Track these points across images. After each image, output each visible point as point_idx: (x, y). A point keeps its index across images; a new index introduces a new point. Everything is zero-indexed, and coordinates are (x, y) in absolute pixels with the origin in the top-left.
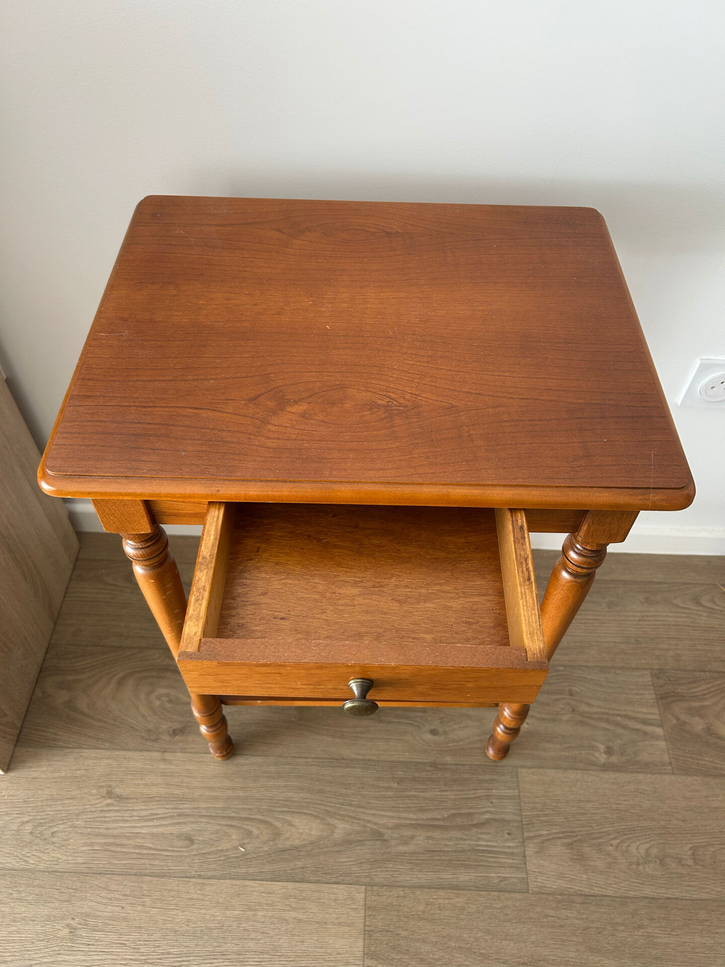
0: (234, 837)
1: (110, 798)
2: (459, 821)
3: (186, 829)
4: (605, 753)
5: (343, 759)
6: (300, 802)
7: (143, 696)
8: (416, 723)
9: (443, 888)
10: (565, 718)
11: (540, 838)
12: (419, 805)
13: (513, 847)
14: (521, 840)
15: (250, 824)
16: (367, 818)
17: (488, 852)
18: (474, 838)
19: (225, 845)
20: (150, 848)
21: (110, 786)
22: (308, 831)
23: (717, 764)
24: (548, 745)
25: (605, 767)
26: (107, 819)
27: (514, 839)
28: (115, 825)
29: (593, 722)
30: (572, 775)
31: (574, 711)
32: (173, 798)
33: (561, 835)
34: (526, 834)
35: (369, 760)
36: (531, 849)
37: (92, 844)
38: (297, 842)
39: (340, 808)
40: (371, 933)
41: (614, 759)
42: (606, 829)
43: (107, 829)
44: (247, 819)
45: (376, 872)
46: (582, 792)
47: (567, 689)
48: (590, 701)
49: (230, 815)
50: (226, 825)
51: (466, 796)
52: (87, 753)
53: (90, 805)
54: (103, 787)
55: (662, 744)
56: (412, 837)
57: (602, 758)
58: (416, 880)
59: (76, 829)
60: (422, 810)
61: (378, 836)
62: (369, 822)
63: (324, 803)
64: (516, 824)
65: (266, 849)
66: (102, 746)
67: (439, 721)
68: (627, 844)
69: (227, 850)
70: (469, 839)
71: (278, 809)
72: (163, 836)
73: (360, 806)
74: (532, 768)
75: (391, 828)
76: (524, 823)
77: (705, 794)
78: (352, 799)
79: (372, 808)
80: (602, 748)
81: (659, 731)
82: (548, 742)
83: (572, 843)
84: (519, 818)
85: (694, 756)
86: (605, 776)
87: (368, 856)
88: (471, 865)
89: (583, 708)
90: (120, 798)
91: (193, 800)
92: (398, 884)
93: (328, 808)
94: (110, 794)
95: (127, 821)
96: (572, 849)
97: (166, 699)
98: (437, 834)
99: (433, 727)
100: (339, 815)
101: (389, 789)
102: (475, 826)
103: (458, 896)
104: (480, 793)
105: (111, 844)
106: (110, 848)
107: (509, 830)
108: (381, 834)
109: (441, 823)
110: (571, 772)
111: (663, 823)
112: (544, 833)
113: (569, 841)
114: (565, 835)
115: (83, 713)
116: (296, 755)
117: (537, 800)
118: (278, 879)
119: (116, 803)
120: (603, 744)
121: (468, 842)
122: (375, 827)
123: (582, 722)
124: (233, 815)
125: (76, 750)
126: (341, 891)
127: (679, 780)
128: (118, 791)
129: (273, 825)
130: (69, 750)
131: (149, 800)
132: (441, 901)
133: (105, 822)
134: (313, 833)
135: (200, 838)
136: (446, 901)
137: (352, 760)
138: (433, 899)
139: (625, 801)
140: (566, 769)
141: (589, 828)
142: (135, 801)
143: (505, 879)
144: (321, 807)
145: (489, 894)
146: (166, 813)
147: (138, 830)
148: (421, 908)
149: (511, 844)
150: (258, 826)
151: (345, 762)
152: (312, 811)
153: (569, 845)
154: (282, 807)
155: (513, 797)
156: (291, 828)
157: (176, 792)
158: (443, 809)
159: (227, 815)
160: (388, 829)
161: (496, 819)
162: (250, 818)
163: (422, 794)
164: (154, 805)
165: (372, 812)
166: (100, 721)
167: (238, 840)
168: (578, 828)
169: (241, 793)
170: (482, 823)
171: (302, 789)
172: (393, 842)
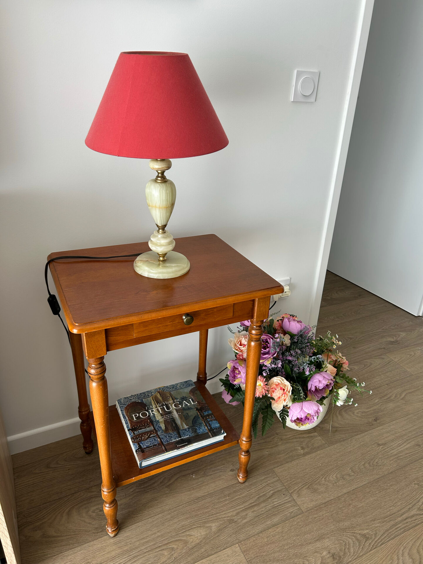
0: (166, 554)
2: (262, 499)
4: (302, 449)
5: (199, 498)
6: (190, 524)
7: (84, 515)
8: (223, 470)
9: (270, 528)
10: (280, 443)
11: (296, 490)
12: (242, 501)
13: (288, 499)
14: (290, 495)
15: (171, 544)
16: (223, 517)
17: (280, 505)
18: (271, 503)
19: (163, 559)
22: (200, 534)
23: (341, 437)
24: (280, 456)
25: (305, 455)
27: (287, 496)
29: (291, 441)
30: (294, 463)
31: (282, 440)
32: (125, 552)
33: (303, 486)
34: (290, 492)
35: (211, 493)
36: (295, 496)
38: (198, 541)
39: (209, 518)
40: (251, 561)
41: (306, 450)
42: (318, 476)
45: (239, 536)
46: (301, 467)
48: (285, 434)
49: (159, 546)
50: (159, 551)
51: (259, 489)
52: (66, 553)
55: (319, 438)
56: (246, 515)
57: (302, 452)
58: (257, 531)
60: (244, 502)
61: (231, 521)
62: (225, 517)
63: (200, 519)
64: (284, 490)
65: (184, 551)
66: (74, 547)
67: (232, 466)
68: (328, 478)
69: (166, 561)
71: (180, 532)
73: (217, 513)
74: (278, 467)
75: (236, 515)
76: (287, 488)
77: (343, 448)
78: (212, 512)
79: (223, 511)
80: (300, 448)
81: (316, 434)
82: (278, 454)
83: (309, 487)
84: (284, 487)
85: (332, 437)
86: (307, 457)
87: (232, 531)
88: (276, 514)
89: (284, 437)
91: (137, 548)
92: (250, 536)
93: (203, 521)
96: (310, 489)
97: (98, 510)
98: (256, 508)
99: (231, 469)
100: (210, 521)
101: (226, 500)
102: (269, 498)
103: (277, 528)
104: (264, 484)
107: (283, 493)
108: (233, 520)
109: (255, 503)
110: (294, 461)
111: (335, 465)
112: (296, 488)
113: (307, 486)
114: (305, 485)
115: (55, 537)
116: (177, 506)
117: (287, 477)
118: (197, 561)
120: (299, 447)
121: (270, 506)
122: (228, 518)
123: (287, 442)
124: (160, 545)
125: (60, 555)
126: (228, 551)
127: (332, 447)
129: (182, 540)
130: (56, 556)
131: (113, 559)
132: (272, 533)
134: (202, 534)
136: (274, 532)
137: (203, 496)
138: (268, 534)
139: (318, 463)
140: (291, 461)
141: (311, 479)
143: (292, 512)
144: (200, 522)
145: (289, 521)
146: (126, 560)
148: (266, 540)
149: (287, 498)
150: (175, 544)
151: (201, 498)
152: (197, 525)
153: (308, 488)
154: (182, 530)
155: (277, 481)
156: (191, 537)
157: (125, 549)
158: (253, 498)
159: (157, 546)
160: (234, 516)
161: (276, 492)
162: (169, 542)
163: (241, 496)
164: (117, 560)
165: (224, 513)
166: (66, 536)
167: (169, 554)
168: (307, 480)
169: (159, 534)
170: (271, 496)
171: (187, 518)
172: (239, 521)
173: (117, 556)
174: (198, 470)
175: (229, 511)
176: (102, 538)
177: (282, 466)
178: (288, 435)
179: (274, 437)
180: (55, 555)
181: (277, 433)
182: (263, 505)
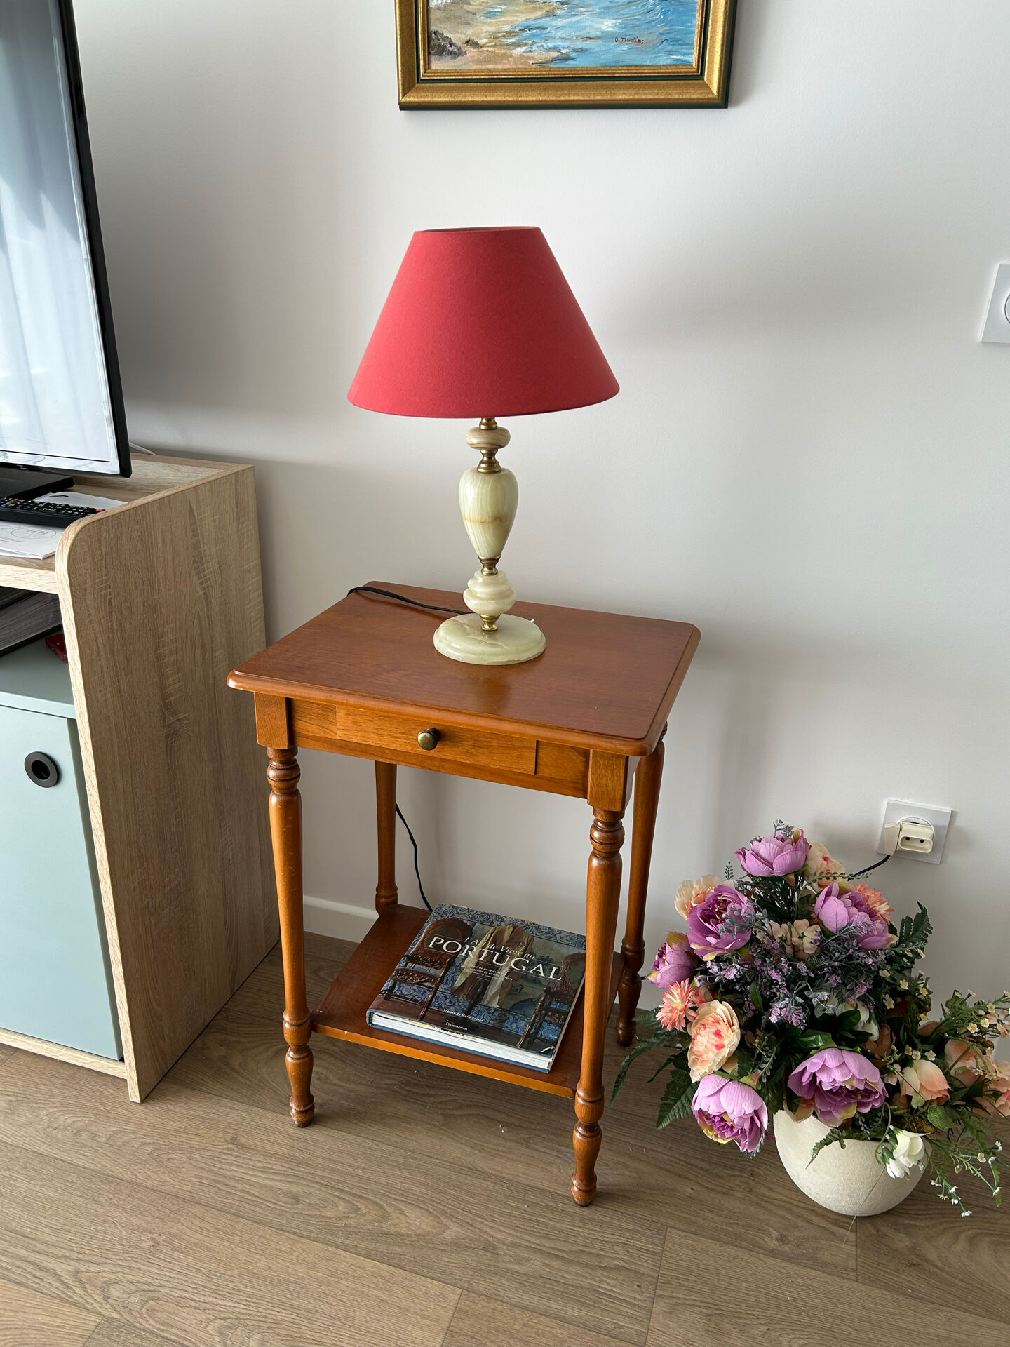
0: (341, 1208)
1: (233, 1144)
2: (585, 1259)
3: (294, 1188)
4: (777, 1240)
5: (476, 1170)
6: (419, 1196)
8: (565, 1158)
9: (547, 1316)
10: (738, 1195)
11: (675, 1300)
12: (545, 1232)
13: (639, 1300)
14: (652, 1296)
15: (361, 1201)
16: (484, 1229)
17: (610, 1296)
18: (597, 1279)
19: (329, 1213)
20: (255, 1196)
21: (236, 1134)
22: (418, 1224)
23: (914, 1284)
24: (711, 1215)
25: (772, 1253)
26: (224, 1161)
27: (643, 1292)
28: (228, 1167)
29: (770, 1208)
30: (731, 1251)
31: (751, 1190)
32: (292, 1159)
33: (699, 1304)
34: (658, 1292)
35: (504, 1178)
36: (659, 1307)
37: (202, 1177)
38: (403, 1231)
39: (458, 1212)
40: (454, 1334)
41: (786, 1248)
42: (756, 1313)
43: (220, 1168)
44: (359, 1197)
45: (478, 1280)
46: (738, 1270)
47: (749, 1169)
48: (772, 1186)
49: (343, 1188)
50: (338, 1197)
51: (600, 1238)
52: (224, 1101)
53: (212, 1144)
54: (229, 1133)
55: (851, 1249)
56: (528, 1260)
57: (773, 1244)
58: (519, 1300)
59: (191, 1161)
60: (547, 1237)
61: (490, 1247)
62: (486, 1232)
63: (444, 1203)
65: (369, 1227)
66: (241, 1100)
68: (778, 1334)
69: (330, 1218)
70: (591, 1279)
71: (394, 1196)
72: (271, 1189)
73: (479, 1216)
74: (685, 1231)
75: (508, 1245)
76: (659, 1280)
77: (891, 1310)
78: (474, 1207)
79: (493, 1221)
80: (775, 1234)
81: (852, 1236)
82: (711, 1211)
83: (711, 1315)
84: (655, 1275)
85: (888, 1270)
86: (770, 1261)
87: (474, 1264)
88: (586, 1303)
89: (763, 1191)
90: (242, 1147)
91: (311, 1166)
92: (497, 1297)
93: (445, 1209)
94: (233, 1141)
95: (242, 1167)
96: (709, 1320)
98: (555, 1264)
100: (456, 1218)
101: (517, 1208)
102: (603, 1268)
103: (562, 1327)
104: (618, 1239)
105: (218, 1182)
106: (217, 1185)
107: (640, 1283)
108: (495, 1247)
109: (565, 1255)
110: (731, 1247)
111: (829, 1325)
112: (681, 1296)
113: (709, 1312)
114: (706, 1305)
115: (234, 1070)
116: (428, 1154)
117: (681, 1263)
118: (373, 1258)
119: (236, 1149)
120: (777, 1231)
121: (589, 1281)
122: (491, 1239)
123: (757, 1204)
124: (346, 1189)
125: (216, 1097)
126: (435, 1287)
127: (863, 1289)
128: (242, 1140)
129: (384, 1209)
130: (211, 1096)
131: (269, 1155)
132: (541, 1327)
133: (220, 1162)
134: (424, 1227)
135: (306, 1200)
136: (547, 1329)
137: (485, 1173)
138: (532, 1322)
139: (787, 1291)
140: (725, 1243)
141: (735, 1306)
142: (255, 1152)
143: (622, 1327)
144: (439, 1206)
145: (599, 1337)
146: (281, 1170)
147: (249, 1177)
148: (517, 1327)
149: (638, 1297)
150: (368, 1205)
151: (478, 1173)
152: (429, 1207)
153: (706, 1316)
154: (399, 1196)
155: (654, 1253)
156: (401, 1217)
157: (296, 1154)
158: (571, 1243)
159: (340, 1188)
160: (504, 1244)
161: (627, 1268)
162: (362, 1197)
163: (552, 1223)
164: (272, 1160)
165: (492, 1224)
166: (247, 1079)
167: (344, 1212)
168: (721, 1302)
169: (361, 1173)
170: (610, 1268)
171: (425, 1185)
172: (506, 1258)
173: (277, 1156)
174: (521, 1127)
175: (503, 1229)
176: (284, 1117)
177: (694, 1236)
178: (776, 1192)
179: (737, 1173)
180: (210, 1093)
181: (754, 1171)
182: (576, 1269)
